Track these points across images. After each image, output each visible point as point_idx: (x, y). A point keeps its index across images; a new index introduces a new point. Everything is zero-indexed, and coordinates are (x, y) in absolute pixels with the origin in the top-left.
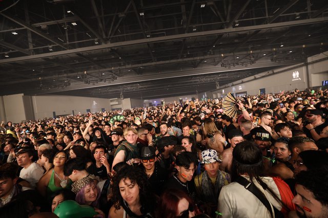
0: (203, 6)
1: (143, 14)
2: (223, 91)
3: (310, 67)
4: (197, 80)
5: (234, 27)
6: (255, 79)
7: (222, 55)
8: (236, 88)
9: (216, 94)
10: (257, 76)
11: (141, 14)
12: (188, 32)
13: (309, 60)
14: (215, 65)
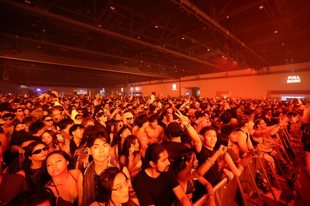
0: (157, 27)
1: (113, 9)
2: (122, 89)
3: (182, 83)
4: (108, 76)
5: (162, 47)
6: (150, 84)
7: (142, 62)
8: (134, 88)
9: (115, 91)
10: (152, 82)
11: (111, 8)
12: (134, 38)
13: (182, 79)
14: (130, 67)
